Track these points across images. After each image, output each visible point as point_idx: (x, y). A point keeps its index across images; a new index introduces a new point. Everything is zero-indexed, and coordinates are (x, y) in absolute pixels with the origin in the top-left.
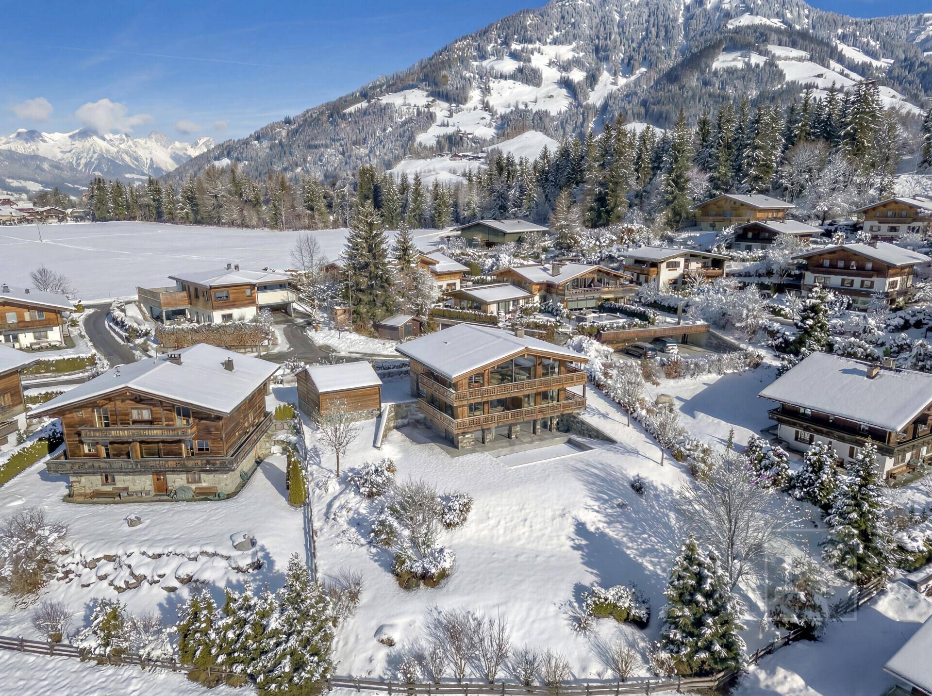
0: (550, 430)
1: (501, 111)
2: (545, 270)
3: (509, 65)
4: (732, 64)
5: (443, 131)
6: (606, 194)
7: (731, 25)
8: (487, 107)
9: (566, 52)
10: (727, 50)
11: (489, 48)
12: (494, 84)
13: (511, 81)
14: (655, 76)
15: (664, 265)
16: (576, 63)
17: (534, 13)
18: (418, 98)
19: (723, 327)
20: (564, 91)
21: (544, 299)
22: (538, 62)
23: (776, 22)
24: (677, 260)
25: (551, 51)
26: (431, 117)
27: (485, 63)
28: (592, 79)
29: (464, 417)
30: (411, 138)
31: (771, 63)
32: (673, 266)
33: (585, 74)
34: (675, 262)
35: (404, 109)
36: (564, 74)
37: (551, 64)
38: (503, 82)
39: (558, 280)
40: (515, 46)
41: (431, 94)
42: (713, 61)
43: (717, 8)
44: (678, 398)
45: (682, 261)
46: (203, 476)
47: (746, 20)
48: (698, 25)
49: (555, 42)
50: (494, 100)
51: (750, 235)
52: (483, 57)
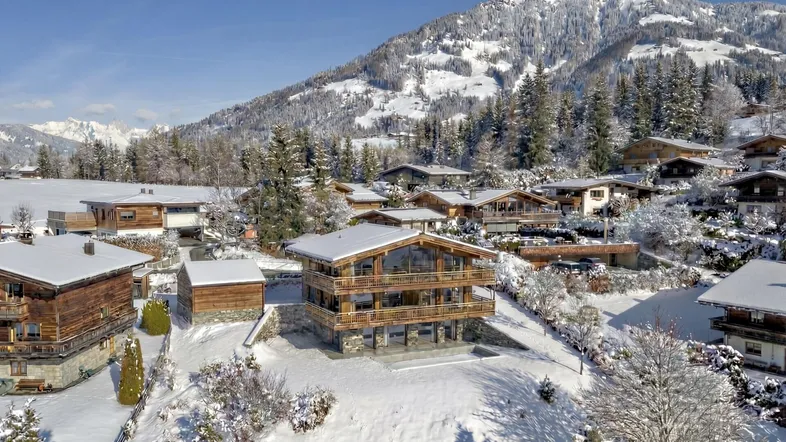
0: (455, 339)
1: (434, 98)
2: (463, 195)
3: (441, 57)
4: (645, 55)
5: (380, 114)
6: (529, 140)
7: (643, 22)
8: (420, 93)
9: (493, 47)
10: (640, 43)
11: (424, 43)
12: (428, 74)
13: (443, 72)
14: (574, 66)
15: (587, 195)
16: (503, 55)
17: (464, 14)
18: (357, 87)
19: (654, 248)
20: (492, 80)
21: (462, 222)
22: (467, 55)
23: (684, 20)
24: (601, 188)
25: (479, 46)
26: (369, 103)
27: (418, 56)
28: (518, 68)
29: (349, 311)
30: (351, 122)
31: (681, 54)
32: (597, 194)
33: (510, 66)
34: (599, 191)
35: (344, 96)
36: (492, 65)
37: (479, 57)
38: (435, 72)
39: (475, 203)
40: (447, 42)
41: (370, 83)
42: (629, 52)
43: (630, 8)
44: (605, 313)
45: (606, 190)
46: (30, 368)
47: (656, 18)
48: (614, 22)
49: (483, 38)
50: (427, 89)
51: (675, 171)
52: (418, 51)
